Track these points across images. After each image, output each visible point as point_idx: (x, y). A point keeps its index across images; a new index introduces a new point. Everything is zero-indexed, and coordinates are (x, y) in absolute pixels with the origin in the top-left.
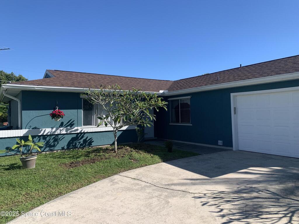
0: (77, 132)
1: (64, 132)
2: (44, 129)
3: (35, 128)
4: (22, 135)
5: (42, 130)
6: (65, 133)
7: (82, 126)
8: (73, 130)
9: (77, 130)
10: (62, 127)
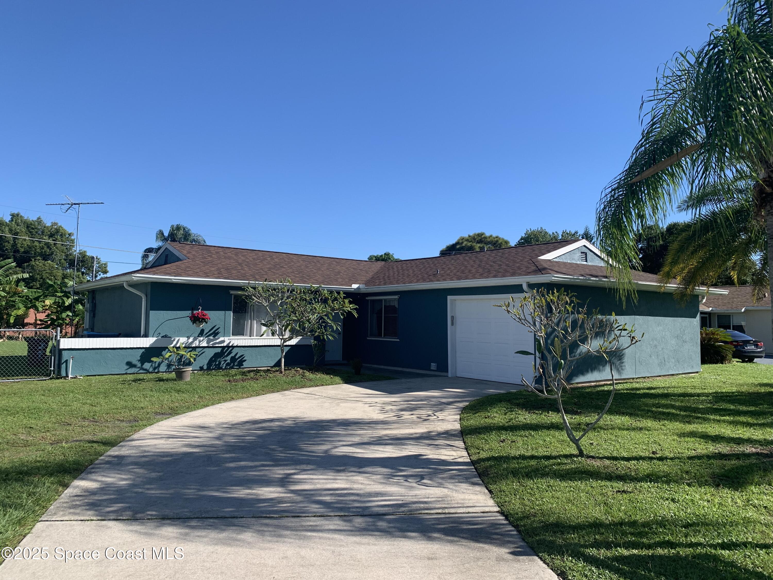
0: (222, 345)
1: (204, 344)
2: (177, 339)
3: (165, 336)
4: (148, 346)
5: (174, 340)
6: (206, 345)
7: (230, 337)
8: (218, 341)
9: (223, 342)
10: (202, 336)
